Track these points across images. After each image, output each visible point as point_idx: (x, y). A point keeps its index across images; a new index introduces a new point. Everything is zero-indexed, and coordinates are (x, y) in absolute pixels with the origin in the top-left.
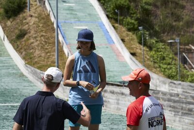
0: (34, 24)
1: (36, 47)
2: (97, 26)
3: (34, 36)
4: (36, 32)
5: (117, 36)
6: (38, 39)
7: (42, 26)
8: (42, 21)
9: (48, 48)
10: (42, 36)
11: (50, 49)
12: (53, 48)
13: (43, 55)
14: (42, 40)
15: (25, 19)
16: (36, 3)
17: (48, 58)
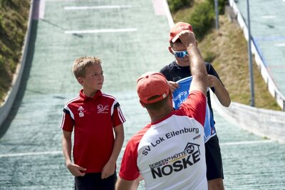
0: (224, 44)
1: (226, 73)
3: (224, 59)
4: (227, 54)
6: (230, 62)
7: (234, 47)
8: (235, 40)
9: (242, 72)
10: (234, 59)
11: (244, 75)
13: (236, 82)
14: (234, 64)
15: (214, 40)
16: (226, 19)
17: (242, 86)
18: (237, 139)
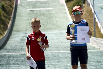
4: (86, 18)
8: (89, 13)
9: (91, 25)
16: (86, 5)
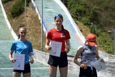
0: (29, 21)
1: (30, 35)
2: (66, 22)
3: (29, 28)
4: (30, 26)
5: (78, 28)
6: (31, 30)
7: (34, 23)
8: (34, 19)
9: (37, 35)
10: (34, 28)
11: (38, 36)
12: (40, 35)
13: (34, 39)
14: (33, 31)
15: (24, 18)
16: (30, 9)
17: (37, 41)
18: (36, 66)
